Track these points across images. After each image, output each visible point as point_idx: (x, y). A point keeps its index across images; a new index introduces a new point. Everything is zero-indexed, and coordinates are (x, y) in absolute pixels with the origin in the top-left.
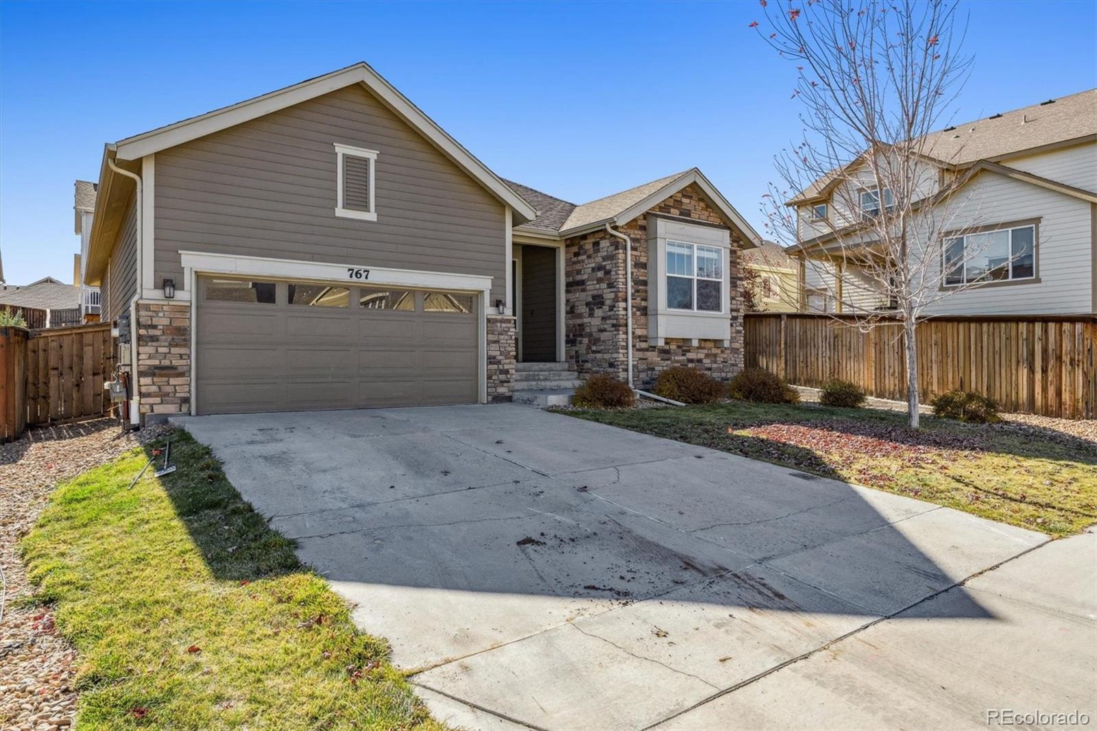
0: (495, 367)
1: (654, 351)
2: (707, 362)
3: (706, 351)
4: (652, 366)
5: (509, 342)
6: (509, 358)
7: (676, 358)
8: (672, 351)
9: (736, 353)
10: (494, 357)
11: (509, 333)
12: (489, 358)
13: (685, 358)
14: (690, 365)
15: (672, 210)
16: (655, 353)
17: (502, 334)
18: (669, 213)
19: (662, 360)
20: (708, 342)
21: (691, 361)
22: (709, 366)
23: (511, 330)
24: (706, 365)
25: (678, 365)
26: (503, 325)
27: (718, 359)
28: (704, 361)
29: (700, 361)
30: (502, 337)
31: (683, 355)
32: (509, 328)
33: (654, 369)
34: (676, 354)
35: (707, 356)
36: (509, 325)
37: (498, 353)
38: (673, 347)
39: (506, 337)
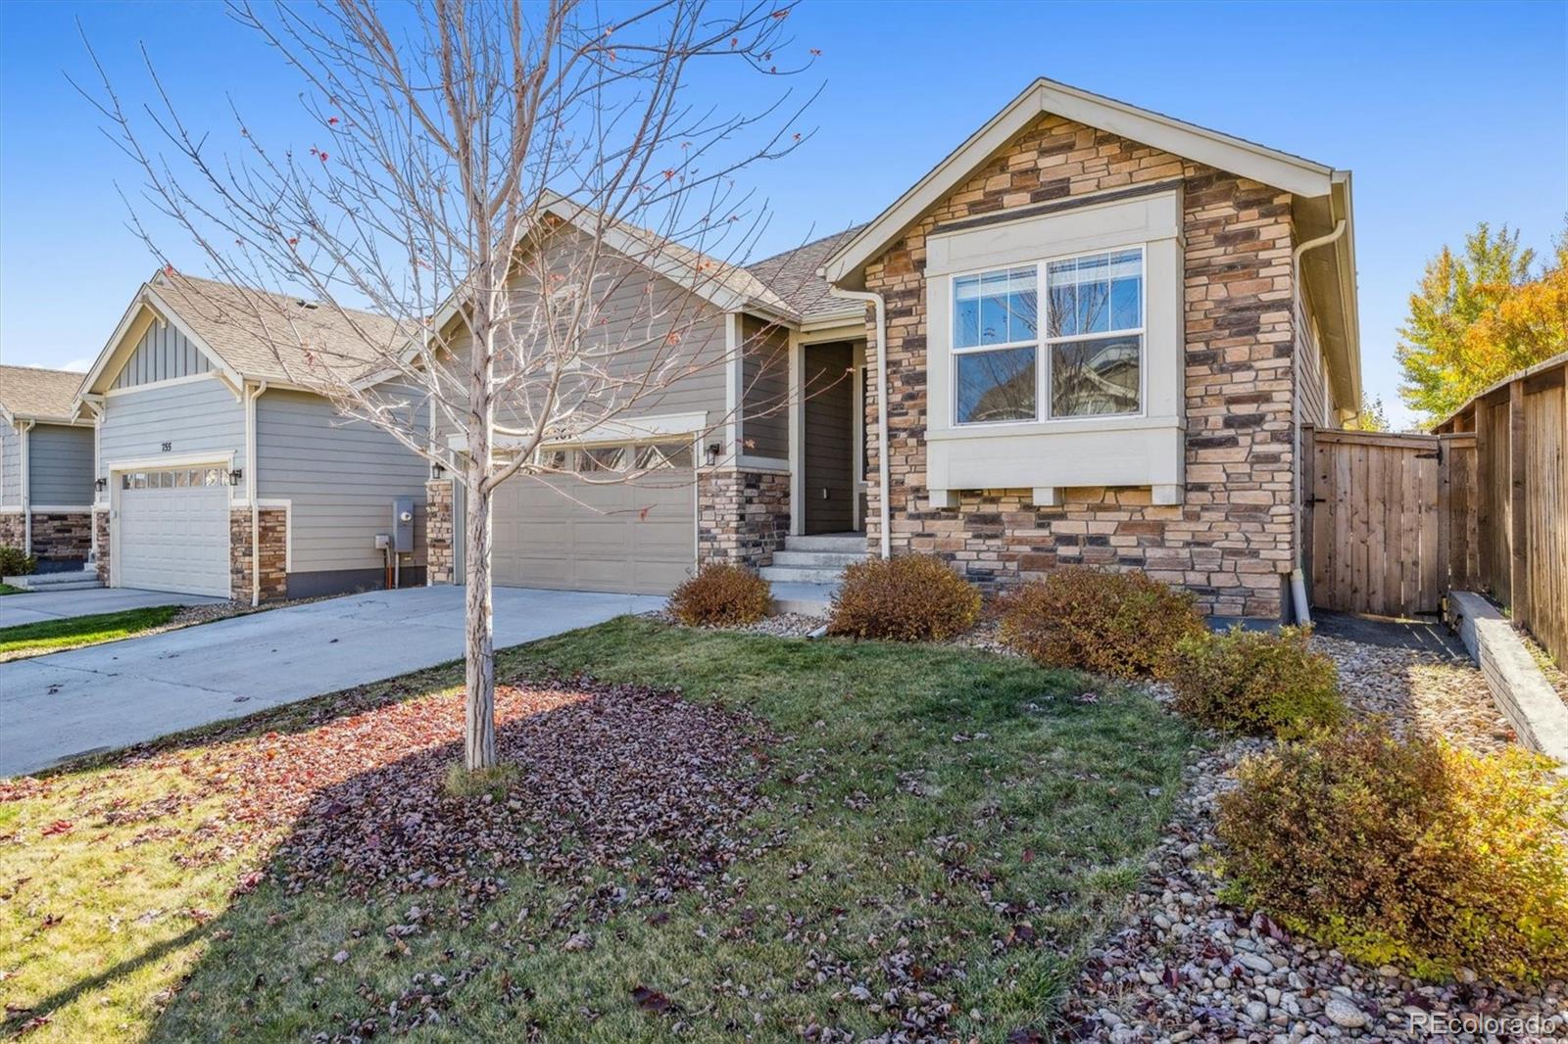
0: (708, 545)
1: (956, 517)
2: (1126, 544)
3: (1124, 516)
4: (948, 550)
5: (727, 507)
6: (727, 532)
7: (1017, 533)
8: (1004, 518)
9: (1254, 519)
10: (708, 531)
11: (728, 494)
12: (701, 532)
13: (1045, 532)
14: (1064, 551)
15: (1007, 199)
16: (960, 523)
17: (718, 496)
18: (1002, 208)
19: (976, 536)
20: (1130, 494)
21: (1069, 540)
22: (1137, 553)
23: (731, 488)
24: (1121, 552)
25: (1026, 549)
26: (720, 482)
27: (1168, 536)
28: (1113, 541)
29: (1100, 540)
30: (717, 500)
31: (1040, 526)
32: (728, 486)
33: (953, 557)
34: (1016, 523)
35: (1125, 528)
36: (728, 481)
37: (713, 524)
38: (1008, 508)
39: (724, 500)
